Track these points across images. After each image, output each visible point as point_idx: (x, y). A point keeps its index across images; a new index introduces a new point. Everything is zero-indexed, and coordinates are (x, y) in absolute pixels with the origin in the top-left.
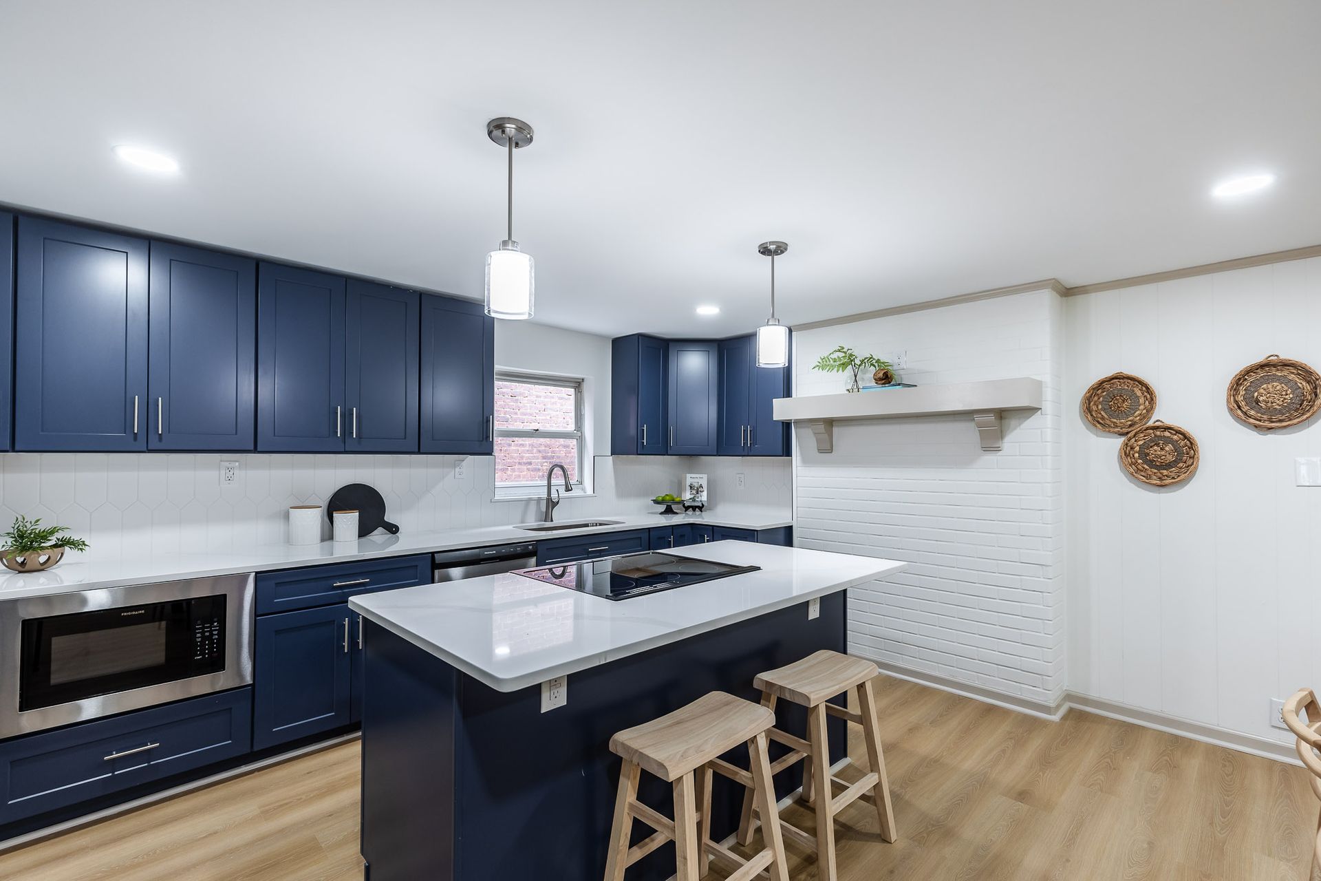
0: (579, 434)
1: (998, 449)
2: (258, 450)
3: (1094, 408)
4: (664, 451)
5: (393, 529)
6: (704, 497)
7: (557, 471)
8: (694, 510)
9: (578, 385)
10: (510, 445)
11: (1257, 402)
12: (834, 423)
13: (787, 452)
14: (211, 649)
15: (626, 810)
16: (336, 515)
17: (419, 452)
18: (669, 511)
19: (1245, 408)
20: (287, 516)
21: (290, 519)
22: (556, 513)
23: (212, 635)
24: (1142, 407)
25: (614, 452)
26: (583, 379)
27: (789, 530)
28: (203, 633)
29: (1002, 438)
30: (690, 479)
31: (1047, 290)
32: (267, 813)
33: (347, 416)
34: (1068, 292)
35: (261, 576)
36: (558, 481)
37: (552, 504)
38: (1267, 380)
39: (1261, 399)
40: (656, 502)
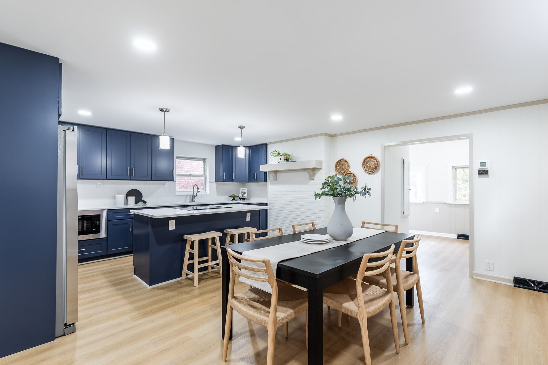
0: (205, 175)
1: (313, 179)
2: (108, 179)
3: (337, 168)
4: (232, 181)
5: (145, 202)
6: (246, 195)
7: (196, 187)
8: (243, 200)
9: (204, 160)
10: (189, 180)
11: (368, 167)
12: (278, 172)
13: (266, 181)
14: (97, 227)
15: (187, 251)
16: (128, 197)
17: (152, 180)
18: (234, 199)
19: (366, 168)
20: (115, 198)
21: (116, 198)
22: (196, 199)
23: (97, 224)
24: (347, 168)
25: (217, 181)
26: (206, 159)
27: (267, 204)
28: (95, 224)
29: (314, 176)
30: (242, 190)
31: (323, 136)
32: (111, 266)
33: (131, 170)
34: (332, 136)
35: (109, 211)
36: (196, 190)
37: (194, 196)
38: (370, 161)
39: (368, 166)
40: (230, 197)
